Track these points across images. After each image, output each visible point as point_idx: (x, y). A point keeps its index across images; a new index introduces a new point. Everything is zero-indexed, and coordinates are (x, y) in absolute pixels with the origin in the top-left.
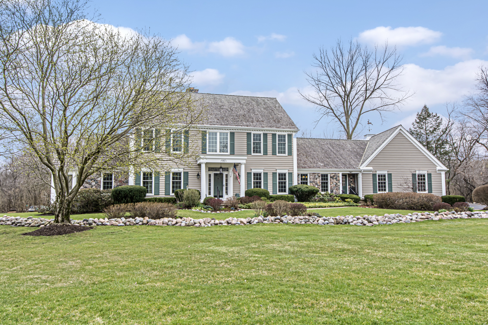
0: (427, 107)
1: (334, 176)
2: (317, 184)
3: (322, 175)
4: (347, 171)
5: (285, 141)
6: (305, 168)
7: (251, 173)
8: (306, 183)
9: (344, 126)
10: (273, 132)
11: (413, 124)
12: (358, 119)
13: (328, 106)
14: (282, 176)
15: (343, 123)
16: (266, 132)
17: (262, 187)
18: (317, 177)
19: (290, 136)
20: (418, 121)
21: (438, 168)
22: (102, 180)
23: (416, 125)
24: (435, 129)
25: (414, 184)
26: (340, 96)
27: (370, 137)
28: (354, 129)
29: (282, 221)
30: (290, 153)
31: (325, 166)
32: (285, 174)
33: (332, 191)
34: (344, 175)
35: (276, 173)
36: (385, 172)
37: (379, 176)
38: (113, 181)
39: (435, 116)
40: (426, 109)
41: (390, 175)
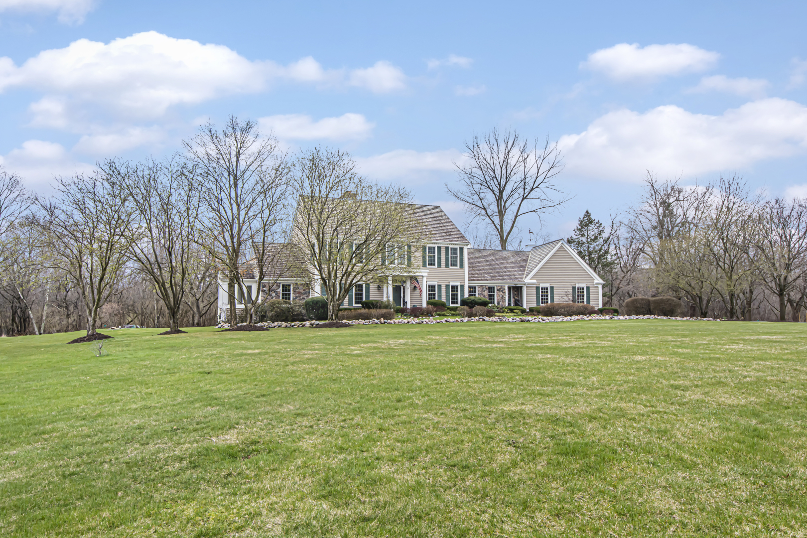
0: (590, 212)
1: (500, 289)
2: (484, 296)
3: (489, 288)
4: (512, 283)
5: (457, 254)
6: (474, 280)
8: (475, 295)
9: (498, 230)
10: (446, 245)
11: (574, 230)
12: (514, 222)
13: (482, 206)
14: (454, 288)
15: (497, 225)
16: (440, 245)
17: (437, 298)
18: (485, 289)
19: (462, 249)
20: (580, 227)
21: (596, 281)
22: (281, 292)
23: (577, 233)
24: (596, 238)
25: (574, 297)
26: (493, 191)
27: (531, 248)
28: (509, 233)
29: (484, 320)
30: (462, 266)
31: (492, 278)
32: (457, 287)
33: (498, 304)
34: (509, 288)
35: (449, 285)
36: (548, 286)
37: (542, 288)
38: (292, 292)
39: (597, 223)
40: (588, 214)
41: (552, 288)
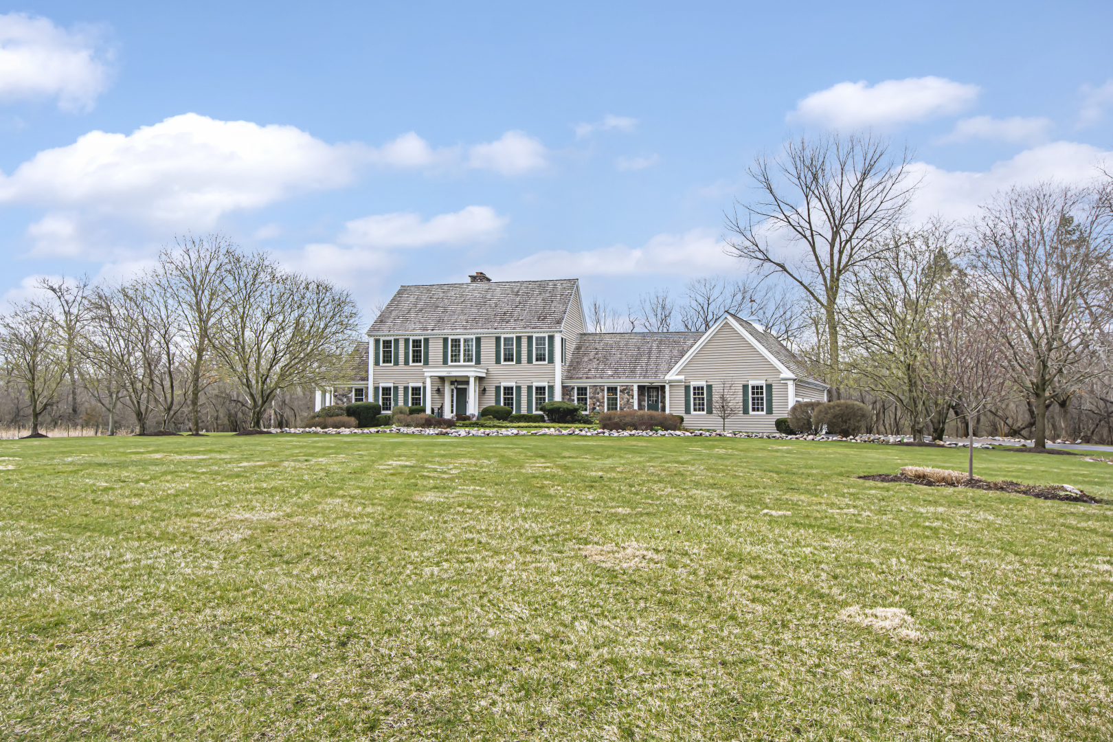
1: (625, 390)
2: (598, 400)
3: (609, 388)
4: (646, 382)
5: (544, 344)
7: (500, 387)
10: (529, 334)
14: (540, 390)
16: (520, 335)
17: (514, 404)
18: (599, 390)
19: (551, 338)
21: (782, 376)
22: (353, 397)
25: (745, 401)
30: (552, 360)
31: (613, 375)
32: (544, 388)
33: (621, 409)
34: (641, 388)
35: (532, 387)
36: (703, 383)
37: (694, 388)
41: (709, 387)
